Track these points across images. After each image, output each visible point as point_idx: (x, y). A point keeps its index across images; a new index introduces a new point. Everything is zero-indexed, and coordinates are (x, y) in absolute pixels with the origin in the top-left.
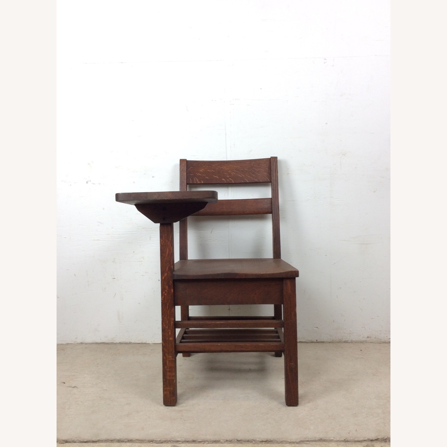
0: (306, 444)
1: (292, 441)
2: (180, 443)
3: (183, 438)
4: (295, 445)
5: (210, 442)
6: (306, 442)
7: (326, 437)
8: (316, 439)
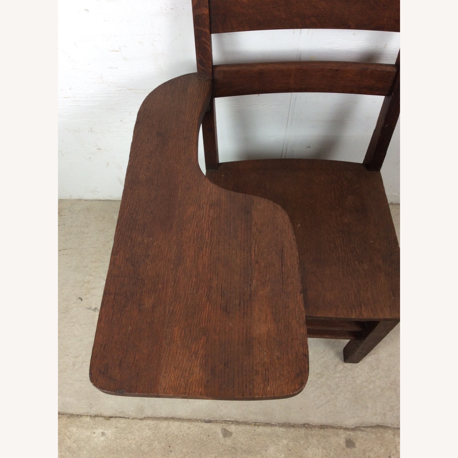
0: (362, 430)
1: (347, 427)
2: (230, 423)
3: (233, 418)
4: (350, 433)
5: (261, 424)
6: (362, 428)
7: (383, 423)
8: (373, 425)
